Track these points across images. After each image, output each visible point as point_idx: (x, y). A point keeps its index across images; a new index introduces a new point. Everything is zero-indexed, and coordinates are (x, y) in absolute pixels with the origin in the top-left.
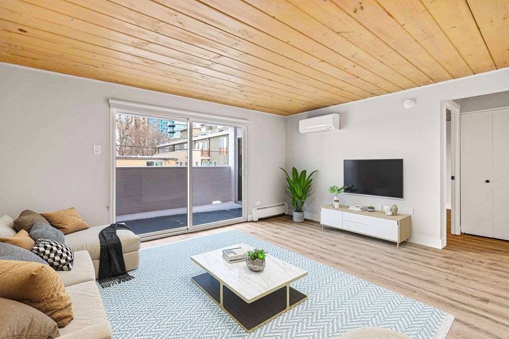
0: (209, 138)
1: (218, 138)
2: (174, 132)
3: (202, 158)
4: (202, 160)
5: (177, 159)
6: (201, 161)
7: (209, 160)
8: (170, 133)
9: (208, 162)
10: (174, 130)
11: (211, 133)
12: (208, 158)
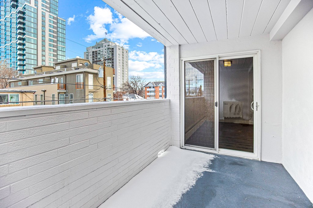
0: (65, 75)
1: (75, 74)
2: (24, 70)
3: (59, 91)
4: (59, 93)
5: (35, 92)
6: (57, 93)
7: (65, 93)
8: (21, 70)
9: (65, 95)
10: (25, 69)
11: (67, 71)
12: (65, 91)
